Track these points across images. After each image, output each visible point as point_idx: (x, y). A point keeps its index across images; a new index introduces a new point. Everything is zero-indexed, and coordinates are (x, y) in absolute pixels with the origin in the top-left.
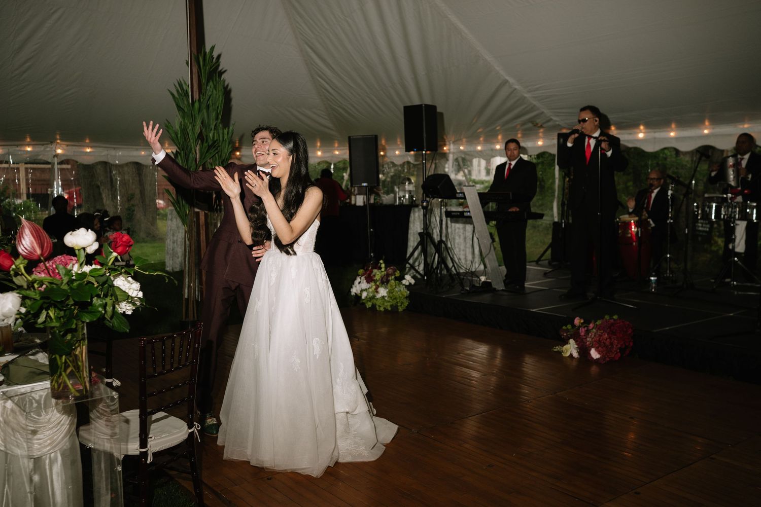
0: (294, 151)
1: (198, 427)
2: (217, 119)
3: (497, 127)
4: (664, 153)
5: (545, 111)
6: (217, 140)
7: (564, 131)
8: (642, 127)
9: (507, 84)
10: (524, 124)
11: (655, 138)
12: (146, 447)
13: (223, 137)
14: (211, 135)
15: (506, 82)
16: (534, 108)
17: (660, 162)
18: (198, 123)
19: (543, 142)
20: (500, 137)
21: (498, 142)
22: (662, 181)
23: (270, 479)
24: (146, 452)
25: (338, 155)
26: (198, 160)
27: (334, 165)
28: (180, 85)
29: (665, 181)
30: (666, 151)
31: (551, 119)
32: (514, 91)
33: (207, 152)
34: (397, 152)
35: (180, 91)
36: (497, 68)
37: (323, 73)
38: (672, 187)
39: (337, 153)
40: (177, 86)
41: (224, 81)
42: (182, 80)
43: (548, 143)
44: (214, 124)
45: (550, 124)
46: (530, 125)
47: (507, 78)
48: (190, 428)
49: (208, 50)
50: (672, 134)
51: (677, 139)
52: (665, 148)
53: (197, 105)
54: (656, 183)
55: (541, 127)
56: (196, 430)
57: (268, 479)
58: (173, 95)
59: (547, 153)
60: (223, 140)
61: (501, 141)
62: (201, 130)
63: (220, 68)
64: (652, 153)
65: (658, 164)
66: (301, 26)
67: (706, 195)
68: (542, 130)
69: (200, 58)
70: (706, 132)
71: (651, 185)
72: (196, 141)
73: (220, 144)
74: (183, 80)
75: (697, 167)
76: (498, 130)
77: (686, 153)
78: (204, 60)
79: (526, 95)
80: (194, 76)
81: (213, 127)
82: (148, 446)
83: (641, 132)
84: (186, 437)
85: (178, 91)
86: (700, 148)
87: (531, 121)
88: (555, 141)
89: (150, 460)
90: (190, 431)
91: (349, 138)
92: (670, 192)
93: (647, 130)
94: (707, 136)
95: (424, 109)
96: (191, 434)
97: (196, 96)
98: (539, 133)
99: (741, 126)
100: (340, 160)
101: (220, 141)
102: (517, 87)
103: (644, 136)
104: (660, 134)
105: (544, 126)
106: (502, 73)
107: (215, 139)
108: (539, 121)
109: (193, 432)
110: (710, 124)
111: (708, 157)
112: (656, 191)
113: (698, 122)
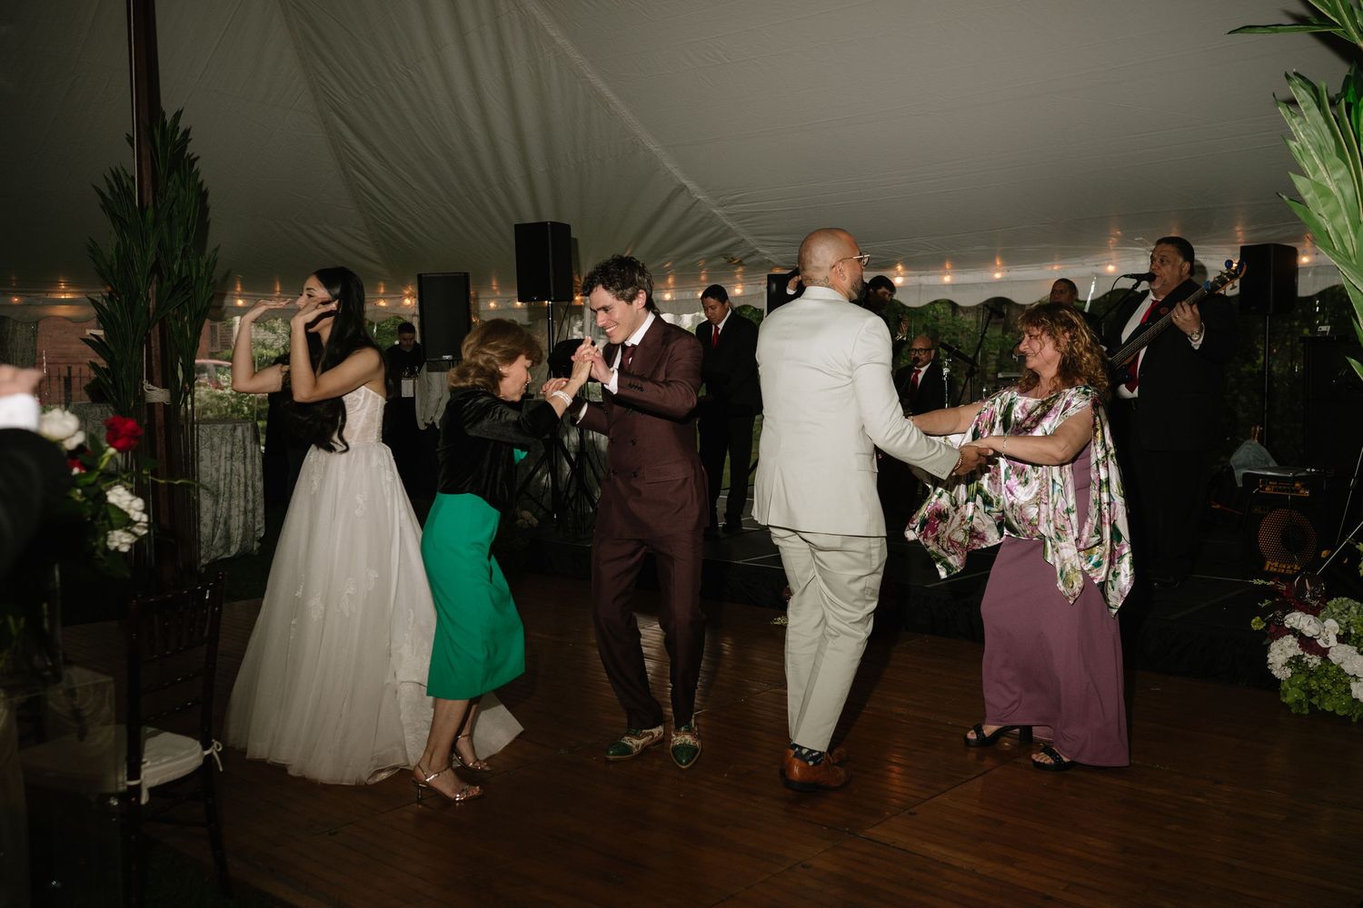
0: (344, 298)
1: (218, 747)
2: (186, 238)
3: (664, 264)
4: (934, 310)
5: (748, 239)
6: (187, 277)
7: (777, 271)
8: (900, 267)
9: (685, 192)
10: (709, 259)
11: (920, 285)
12: (138, 777)
13: (198, 271)
14: (176, 267)
15: (683, 188)
16: (727, 233)
17: (929, 325)
18: (153, 243)
19: (742, 289)
20: (670, 280)
21: (667, 289)
22: (933, 352)
23: (335, 833)
24: (138, 787)
25: (386, 308)
26: (151, 311)
27: (378, 325)
28: (117, 177)
29: (937, 354)
30: (937, 306)
31: (757, 252)
32: (695, 203)
33: (169, 298)
34: (492, 305)
35: (116, 189)
36: (669, 166)
37: (362, 162)
38: (949, 362)
39: (382, 304)
40: (111, 179)
41: (197, 173)
42: (120, 171)
43: (751, 290)
44: (182, 247)
45: (755, 259)
46: (722, 260)
47: (685, 182)
48: (205, 748)
49: (169, 118)
50: (947, 279)
51: (953, 286)
52: (936, 302)
53: (150, 214)
54: (923, 356)
55: (740, 263)
56: (215, 754)
57: (330, 834)
58: (102, 195)
59: (750, 306)
60: (198, 277)
61: (672, 287)
62: (158, 259)
63: (189, 151)
64: (915, 309)
65: (925, 327)
66: (325, 79)
67: (1000, 375)
68: (740, 269)
69: (156, 130)
70: (998, 276)
71: (917, 360)
72: (148, 277)
73: (193, 283)
74: (123, 170)
75: (985, 332)
76: (668, 269)
77: (967, 310)
78: (163, 134)
79: (715, 211)
80: (144, 164)
81: (179, 253)
82: (142, 776)
83: (898, 275)
84: (200, 762)
85: (111, 188)
86: (988, 301)
87: (723, 253)
88: (764, 289)
89: (144, 799)
90: (206, 753)
91: (420, 276)
92: (946, 371)
93: (907, 272)
94: (999, 282)
95: (549, 229)
96: (209, 758)
97: (148, 198)
98: (736, 274)
99: (1050, 268)
100: (388, 316)
101: (192, 279)
102: (700, 197)
103: (903, 282)
104: (928, 279)
105: (744, 262)
106: (676, 172)
107: (183, 275)
108: (737, 254)
109: (211, 755)
110: (1003, 265)
111: (1001, 315)
112: (924, 369)
113: (984, 260)
